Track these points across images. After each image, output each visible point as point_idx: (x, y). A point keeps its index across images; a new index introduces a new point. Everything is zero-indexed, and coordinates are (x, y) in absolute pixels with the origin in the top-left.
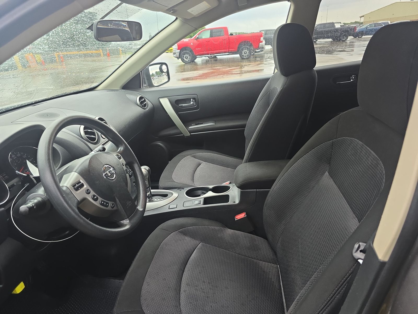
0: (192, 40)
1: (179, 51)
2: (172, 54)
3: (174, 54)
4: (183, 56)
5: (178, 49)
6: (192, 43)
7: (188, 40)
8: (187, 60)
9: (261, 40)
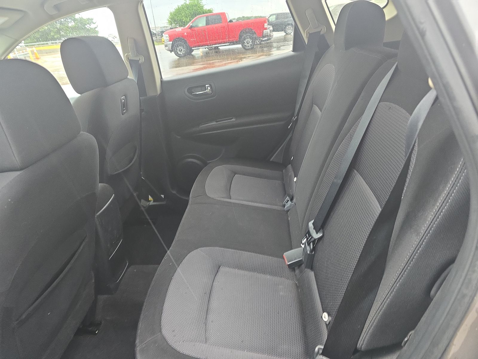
0: (184, 29)
1: (171, 42)
2: (163, 46)
3: (166, 46)
4: (177, 49)
5: (170, 41)
6: (185, 33)
7: (181, 30)
8: (182, 54)
9: (265, 27)
